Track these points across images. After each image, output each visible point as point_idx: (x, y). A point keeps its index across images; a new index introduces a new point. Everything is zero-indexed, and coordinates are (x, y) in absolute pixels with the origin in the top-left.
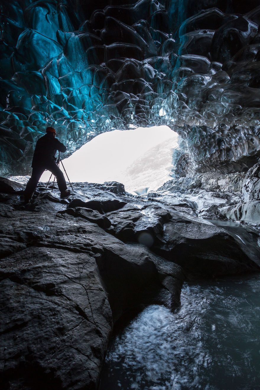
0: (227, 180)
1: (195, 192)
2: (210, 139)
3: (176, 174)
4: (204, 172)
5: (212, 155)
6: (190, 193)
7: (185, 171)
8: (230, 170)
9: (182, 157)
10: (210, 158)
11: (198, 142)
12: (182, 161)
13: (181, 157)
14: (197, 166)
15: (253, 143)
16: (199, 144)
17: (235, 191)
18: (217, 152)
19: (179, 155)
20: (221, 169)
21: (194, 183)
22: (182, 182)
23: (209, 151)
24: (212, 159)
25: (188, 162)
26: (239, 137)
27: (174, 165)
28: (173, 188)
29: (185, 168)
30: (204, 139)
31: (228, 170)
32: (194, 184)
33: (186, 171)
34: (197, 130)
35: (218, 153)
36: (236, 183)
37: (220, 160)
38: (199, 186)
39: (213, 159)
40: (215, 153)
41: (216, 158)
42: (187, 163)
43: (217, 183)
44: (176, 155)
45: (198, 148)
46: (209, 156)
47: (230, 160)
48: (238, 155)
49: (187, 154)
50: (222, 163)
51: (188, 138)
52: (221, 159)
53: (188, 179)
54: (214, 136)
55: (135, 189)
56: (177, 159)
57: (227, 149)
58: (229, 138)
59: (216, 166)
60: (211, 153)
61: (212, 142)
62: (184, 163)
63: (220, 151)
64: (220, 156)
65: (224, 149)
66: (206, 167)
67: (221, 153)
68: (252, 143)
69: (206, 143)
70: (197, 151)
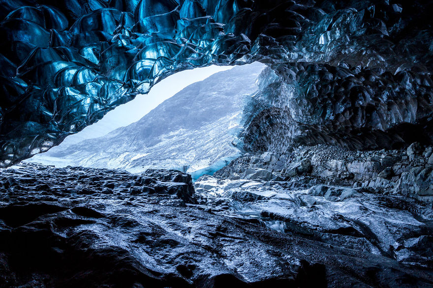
0: (369, 164)
1: (332, 192)
2: (338, 88)
3: (245, 142)
4: (312, 145)
5: (337, 117)
6: (322, 193)
7: (264, 138)
8: (369, 144)
9: (264, 113)
10: (333, 122)
11: (314, 91)
12: (262, 119)
13: (262, 112)
14: (299, 132)
15: (429, 102)
16: (315, 95)
17: (421, 195)
18: (348, 112)
19: (258, 109)
20: (350, 141)
21: (299, 166)
22: (269, 160)
23: (332, 107)
24: (338, 124)
25: (275, 122)
26: (400, 89)
27: (245, 125)
28: (258, 174)
29: (265, 133)
30: (325, 86)
31: (364, 144)
32: (300, 168)
33: (269, 139)
34: (318, 69)
35: (350, 114)
36: (424, 180)
37: (353, 127)
38: (308, 172)
39: (340, 124)
40: (343, 113)
41: (346, 122)
42: (272, 125)
43: (346, 168)
44: (251, 108)
45: (313, 101)
46: (332, 118)
47: (371, 127)
48: (391, 120)
49: (277, 108)
50: (355, 132)
51: (296, 83)
52: (355, 125)
53: (280, 155)
54: (346, 82)
55: (154, 164)
56: (251, 116)
57: (367, 107)
58: (377, 89)
59: (342, 136)
60: (337, 113)
61: (340, 93)
62: (265, 123)
63: (354, 110)
64: (353, 119)
65: (362, 107)
66: (316, 135)
67: (356, 113)
68: (426, 103)
69: (329, 95)
70: (310, 106)
